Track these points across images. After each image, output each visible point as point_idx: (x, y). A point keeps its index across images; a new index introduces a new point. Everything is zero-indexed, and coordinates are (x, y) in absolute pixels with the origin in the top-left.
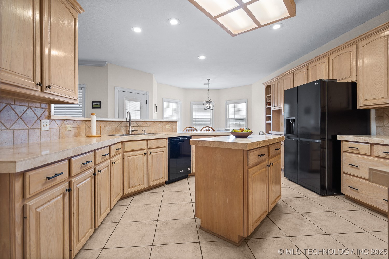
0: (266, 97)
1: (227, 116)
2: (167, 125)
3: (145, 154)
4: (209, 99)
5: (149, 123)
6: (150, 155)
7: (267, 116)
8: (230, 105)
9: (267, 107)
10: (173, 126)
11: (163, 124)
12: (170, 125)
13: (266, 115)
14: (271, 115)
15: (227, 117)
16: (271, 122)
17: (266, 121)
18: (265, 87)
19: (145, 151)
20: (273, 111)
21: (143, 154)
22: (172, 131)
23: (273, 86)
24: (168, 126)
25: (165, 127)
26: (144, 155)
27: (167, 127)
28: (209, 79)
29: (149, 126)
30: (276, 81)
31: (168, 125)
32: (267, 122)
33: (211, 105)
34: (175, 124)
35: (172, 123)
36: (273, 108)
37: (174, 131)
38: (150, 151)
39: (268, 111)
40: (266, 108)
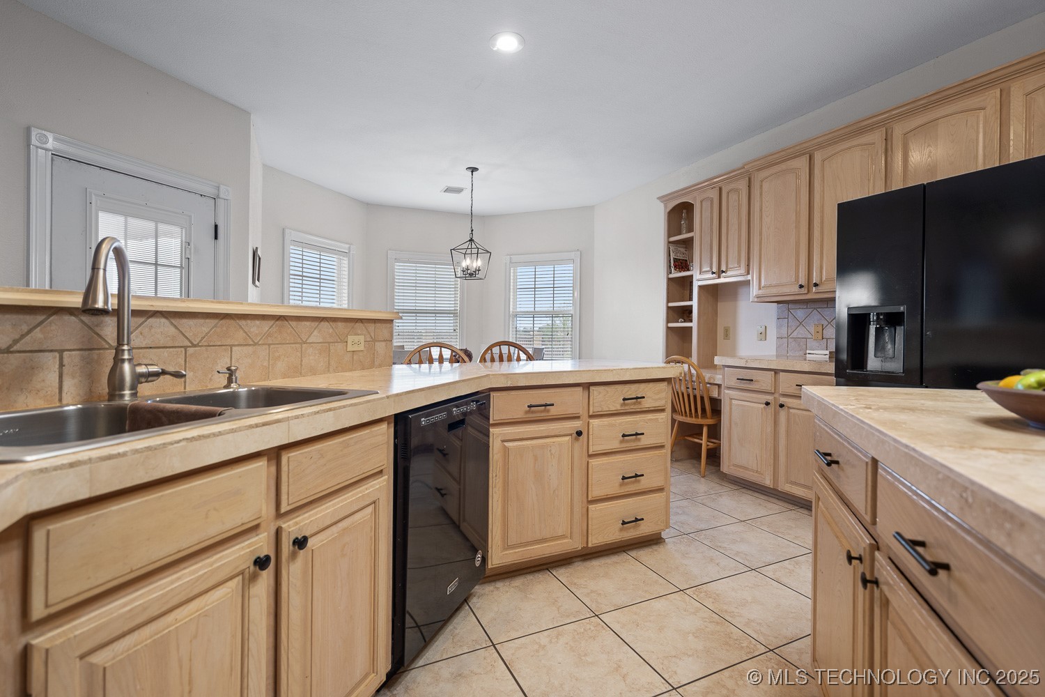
0: (669, 242)
1: (511, 306)
2: (350, 339)
3: (261, 563)
4: (471, 240)
5: (255, 328)
6: (293, 556)
7: (671, 304)
8: (519, 269)
9: (671, 276)
10: (374, 340)
11: (331, 330)
12: (362, 338)
13: (668, 301)
14: (695, 303)
15: (511, 310)
16: (694, 325)
17: (668, 321)
18: (668, 210)
19: (261, 544)
20: (700, 287)
21: (242, 573)
22: (372, 365)
23: (706, 205)
24: (356, 341)
25: (340, 346)
26: (253, 578)
27: (350, 348)
28: (473, 170)
29: (256, 344)
30: (720, 189)
31: (356, 338)
32: (671, 325)
33: (478, 263)
34: (382, 331)
35: (371, 327)
36: (701, 277)
37: (380, 366)
38: (292, 527)
39: (679, 287)
40: (669, 280)
